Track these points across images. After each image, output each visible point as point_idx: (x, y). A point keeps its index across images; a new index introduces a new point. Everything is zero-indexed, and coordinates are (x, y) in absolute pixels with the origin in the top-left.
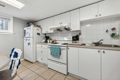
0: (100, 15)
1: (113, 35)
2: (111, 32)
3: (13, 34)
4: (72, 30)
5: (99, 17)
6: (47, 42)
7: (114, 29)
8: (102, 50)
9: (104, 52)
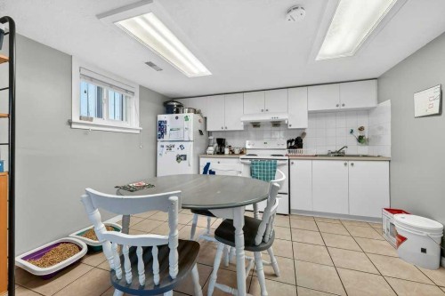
0: (343, 105)
1: (360, 139)
2: (358, 134)
3: (138, 132)
4: (292, 127)
5: (342, 108)
6: (223, 153)
7: (361, 129)
8: (350, 162)
9: (352, 164)
